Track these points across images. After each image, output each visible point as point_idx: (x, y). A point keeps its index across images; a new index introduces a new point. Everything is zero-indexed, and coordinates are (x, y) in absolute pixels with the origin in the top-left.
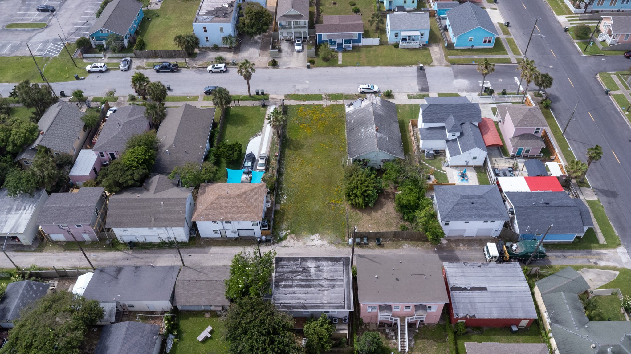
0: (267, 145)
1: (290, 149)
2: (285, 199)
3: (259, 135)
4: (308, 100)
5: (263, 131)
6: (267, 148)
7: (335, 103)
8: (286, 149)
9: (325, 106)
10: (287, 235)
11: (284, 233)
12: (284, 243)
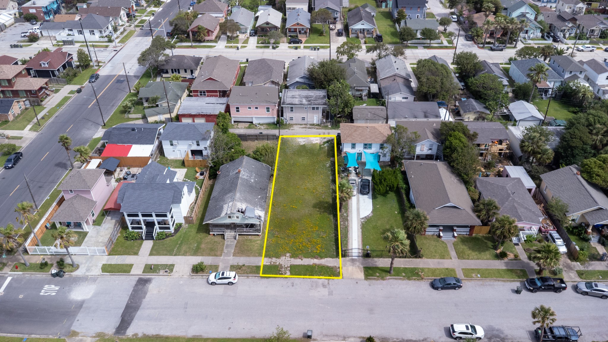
0: (352, 208)
1: (327, 203)
2: (327, 164)
3: (363, 218)
4: (309, 266)
5: (360, 223)
6: (352, 204)
7: (274, 260)
8: (331, 203)
9: (288, 255)
10: (323, 144)
11: (326, 145)
12: (325, 140)
